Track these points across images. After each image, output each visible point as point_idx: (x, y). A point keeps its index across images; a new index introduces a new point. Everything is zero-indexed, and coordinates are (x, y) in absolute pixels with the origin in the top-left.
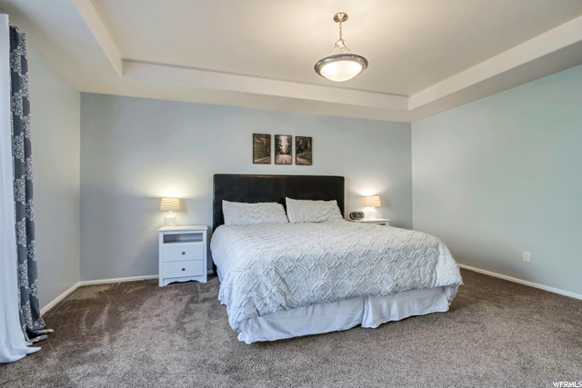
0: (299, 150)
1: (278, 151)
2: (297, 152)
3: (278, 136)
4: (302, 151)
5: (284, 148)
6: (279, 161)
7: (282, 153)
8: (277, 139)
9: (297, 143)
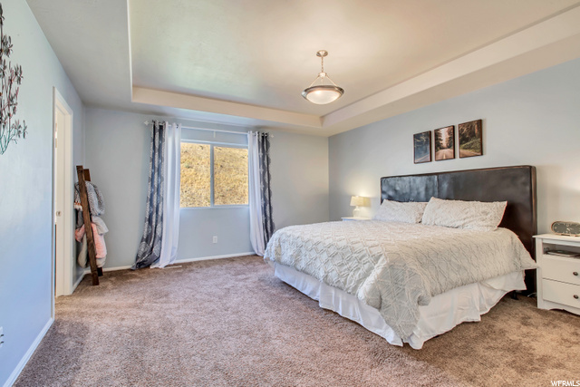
0: (464, 140)
1: (439, 146)
2: (461, 143)
3: (438, 130)
4: (467, 140)
5: (444, 142)
6: (439, 157)
7: (443, 148)
8: (437, 134)
9: (461, 131)
